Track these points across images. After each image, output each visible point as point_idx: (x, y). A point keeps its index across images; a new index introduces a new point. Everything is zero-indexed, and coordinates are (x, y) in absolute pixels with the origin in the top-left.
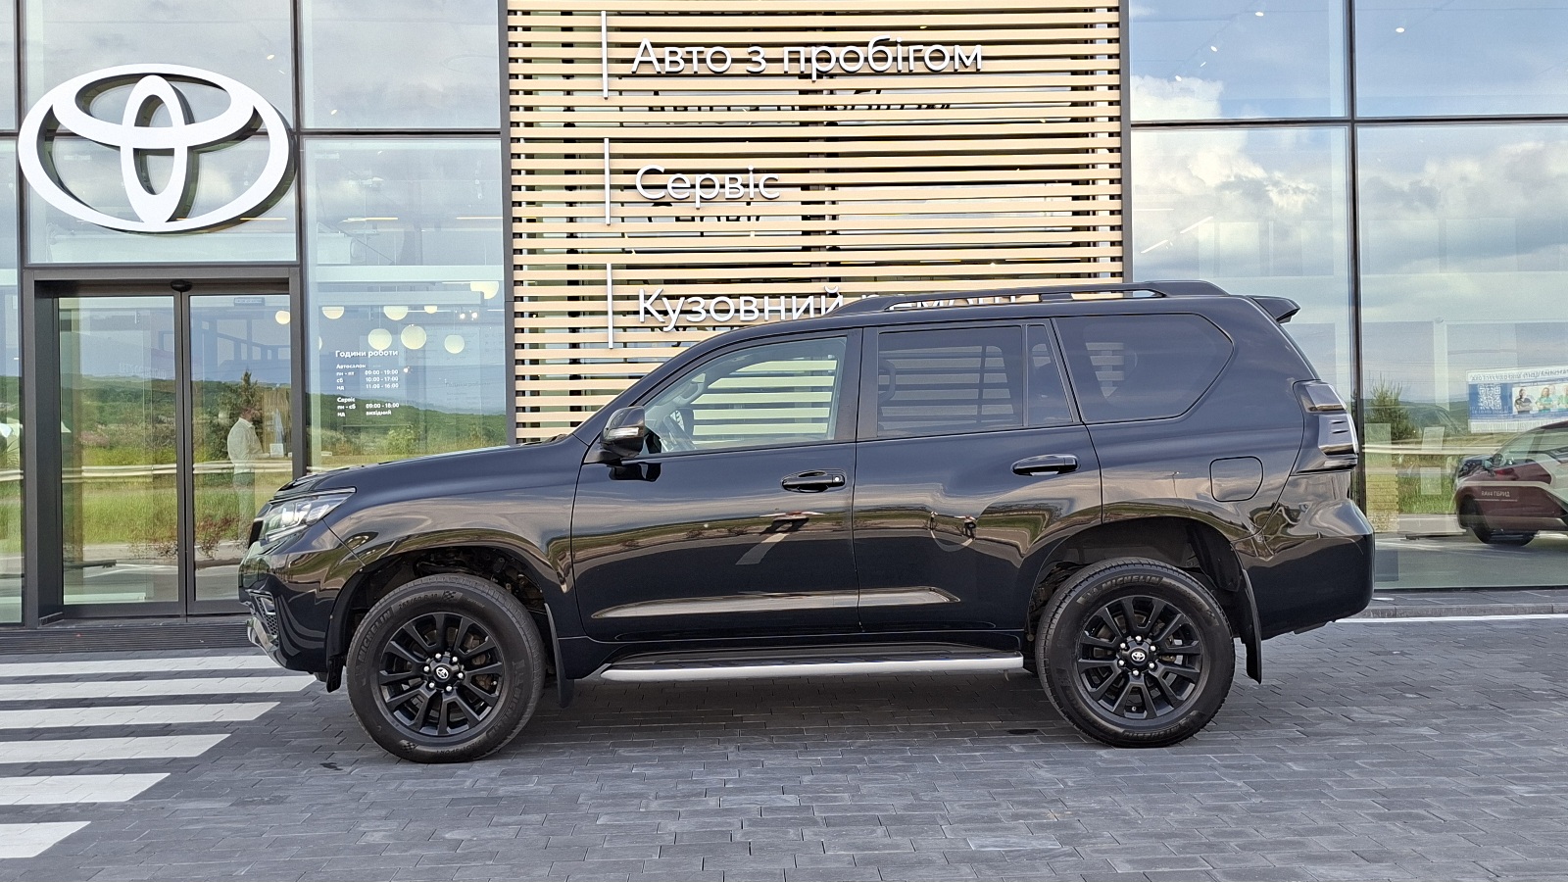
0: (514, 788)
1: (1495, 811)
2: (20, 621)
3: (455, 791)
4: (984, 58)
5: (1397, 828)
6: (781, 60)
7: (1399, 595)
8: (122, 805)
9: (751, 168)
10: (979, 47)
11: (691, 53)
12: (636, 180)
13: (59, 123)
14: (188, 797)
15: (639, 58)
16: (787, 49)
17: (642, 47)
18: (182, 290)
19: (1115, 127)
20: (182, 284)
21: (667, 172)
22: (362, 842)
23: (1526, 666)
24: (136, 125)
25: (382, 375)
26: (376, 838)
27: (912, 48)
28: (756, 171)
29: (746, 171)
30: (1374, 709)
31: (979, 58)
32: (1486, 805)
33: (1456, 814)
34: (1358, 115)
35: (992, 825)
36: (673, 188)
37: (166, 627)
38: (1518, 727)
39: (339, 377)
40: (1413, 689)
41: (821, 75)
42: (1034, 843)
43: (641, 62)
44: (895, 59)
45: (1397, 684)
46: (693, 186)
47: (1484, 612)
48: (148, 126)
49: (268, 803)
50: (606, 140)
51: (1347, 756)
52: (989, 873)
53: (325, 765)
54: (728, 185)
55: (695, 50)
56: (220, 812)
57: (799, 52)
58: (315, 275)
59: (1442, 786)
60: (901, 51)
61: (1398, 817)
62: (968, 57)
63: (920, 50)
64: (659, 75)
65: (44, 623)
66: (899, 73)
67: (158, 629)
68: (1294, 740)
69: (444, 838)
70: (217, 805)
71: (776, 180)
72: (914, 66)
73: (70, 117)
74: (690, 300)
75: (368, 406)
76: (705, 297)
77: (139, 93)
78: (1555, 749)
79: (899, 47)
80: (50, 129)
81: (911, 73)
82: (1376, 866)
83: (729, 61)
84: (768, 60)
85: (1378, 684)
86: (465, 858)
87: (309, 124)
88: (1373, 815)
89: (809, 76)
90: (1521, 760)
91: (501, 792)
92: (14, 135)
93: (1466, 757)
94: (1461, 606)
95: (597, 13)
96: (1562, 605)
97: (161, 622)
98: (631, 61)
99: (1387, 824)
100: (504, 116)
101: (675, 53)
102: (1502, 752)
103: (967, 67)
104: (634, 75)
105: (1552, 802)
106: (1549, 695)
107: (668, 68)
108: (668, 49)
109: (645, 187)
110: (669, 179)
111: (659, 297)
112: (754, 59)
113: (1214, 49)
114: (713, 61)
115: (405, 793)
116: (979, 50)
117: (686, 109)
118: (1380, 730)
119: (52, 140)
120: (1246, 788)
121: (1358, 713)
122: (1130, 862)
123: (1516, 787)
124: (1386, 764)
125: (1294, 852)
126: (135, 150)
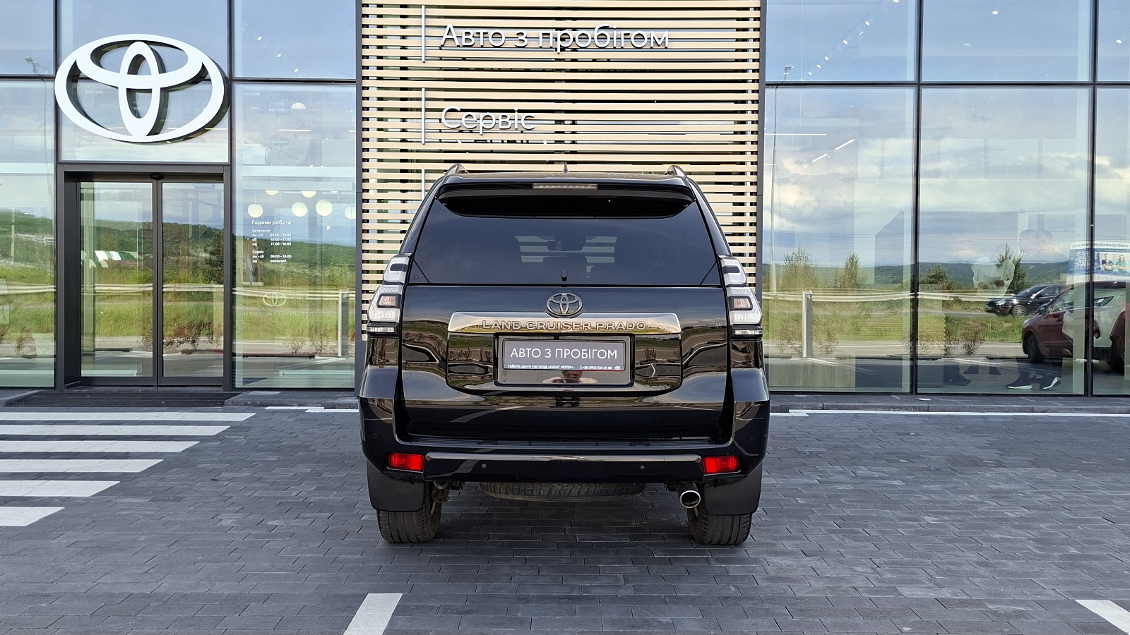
0: (321, 498)
1: (904, 531)
2: (53, 386)
3: (285, 498)
4: (670, 40)
5: (838, 538)
6: (537, 39)
7: (933, 397)
8: (86, 499)
9: (516, 109)
10: (666, 31)
11: (479, 33)
12: (442, 115)
13: (80, 72)
15: (446, 36)
16: (542, 31)
17: (448, 29)
18: (157, 179)
19: (756, 86)
20: (157, 175)
21: (462, 110)
22: (218, 525)
23: (992, 445)
24: (128, 73)
25: (281, 237)
26: (227, 522)
27: (623, 32)
28: (520, 111)
29: (513, 111)
30: (873, 468)
31: (667, 40)
32: (902, 527)
33: (880, 531)
34: (922, 81)
36: (466, 121)
37: (143, 392)
39: (254, 237)
40: (907, 457)
41: (563, 49)
43: (447, 39)
44: (612, 39)
45: (900, 453)
46: (478, 120)
47: (988, 410)
48: (136, 74)
49: (172, 501)
50: (423, 90)
51: (838, 496)
53: (213, 480)
54: (501, 120)
55: (482, 31)
56: (142, 505)
57: (549, 34)
58: (240, 173)
59: (883, 515)
60: (616, 34)
61: (842, 532)
63: (628, 34)
64: (459, 47)
65: (68, 387)
66: (614, 49)
67: (138, 393)
68: (811, 485)
69: (267, 524)
70: (141, 501)
71: (532, 117)
72: (624, 44)
73: (87, 68)
75: (272, 256)
77: (130, 53)
78: (971, 496)
79: (614, 31)
80: (75, 75)
82: (809, 558)
83: (504, 38)
84: (529, 39)
85: (888, 453)
86: (275, 536)
87: (238, 74)
88: (828, 530)
89: (556, 50)
90: (943, 502)
91: (312, 500)
92: (52, 78)
93: (911, 499)
94: (972, 406)
95: (420, 6)
96: (1041, 407)
97: (140, 389)
98: (441, 38)
99: (833, 535)
100: (359, 73)
101: (469, 33)
102: (936, 497)
103: (659, 45)
105: (946, 527)
106: (991, 463)
107: (464, 43)
108: (464, 30)
109: (448, 120)
110: (463, 115)
112: (520, 37)
113: (867, 23)
114: (494, 38)
115: (255, 497)
116: (666, 34)
118: (869, 481)
119: (77, 82)
121: (862, 471)
123: (929, 518)
124: (858, 501)
125: (765, 549)
126: (128, 89)
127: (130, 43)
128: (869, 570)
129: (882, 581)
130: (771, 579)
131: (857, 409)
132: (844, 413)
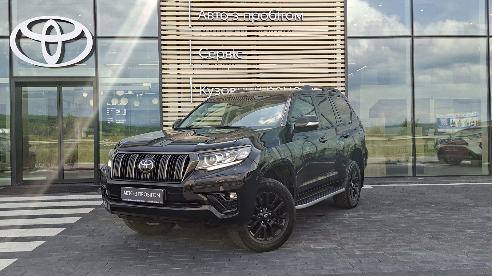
1: (463, 237)
2: (11, 185)
4: (304, 17)
5: (436, 241)
6: (243, 17)
7: (425, 178)
8: (54, 237)
9: (234, 49)
10: (302, 13)
11: (216, 14)
12: (199, 52)
13: (22, 34)
14: (74, 234)
16: (245, 13)
17: (201, 12)
18: (59, 85)
19: (343, 38)
20: (60, 83)
21: (209, 50)
23: (465, 197)
24: (46, 34)
25: (121, 111)
26: (134, 245)
27: (282, 13)
28: (235, 50)
29: (232, 50)
30: (423, 209)
31: (302, 17)
32: (461, 235)
33: (452, 237)
34: (414, 35)
35: (317, 241)
36: (211, 55)
37: (55, 187)
38: (466, 214)
39: (108, 111)
41: (255, 21)
42: (330, 246)
43: (201, 17)
44: (277, 17)
45: (429, 202)
46: (216, 55)
48: (49, 35)
49: (98, 236)
50: (190, 40)
51: (418, 222)
52: (318, 254)
54: (227, 54)
55: (217, 13)
56: (85, 238)
57: (248, 14)
58: (100, 81)
59: (447, 230)
60: (279, 14)
61: (435, 239)
62: (299, 16)
63: (285, 14)
64: (206, 21)
65: (18, 185)
66: (278, 21)
68: (401, 218)
69: (154, 245)
70: (83, 236)
71: (241, 53)
72: (283, 19)
73: (26, 32)
74: (215, 89)
75: (117, 120)
76: (220, 88)
77: (47, 25)
78: (478, 220)
79: (278, 13)
80: (19, 35)
81: (282, 21)
82: (432, 251)
83: (227, 17)
84: (239, 17)
85: (423, 203)
87: (99, 34)
88: (428, 238)
89: (251, 21)
90: (468, 223)
92: (8, 37)
93: (453, 222)
95: (188, 2)
96: (474, 180)
97: (54, 185)
98: (198, 16)
99: (433, 240)
100: (159, 33)
101: (211, 14)
102: (462, 221)
103: (299, 19)
104: (199, 21)
105: (480, 234)
106: (473, 205)
107: (209, 19)
108: (209, 13)
109: (202, 55)
110: (209, 52)
111: (206, 88)
112: (235, 16)
113: (366, 16)
114: (223, 17)
116: (302, 14)
117: (212, 31)
118: (426, 215)
119: (20, 39)
120: (389, 231)
121: (418, 210)
122: (359, 251)
123: (468, 230)
124: (430, 224)
125: (407, 248)
126: (46, 42)
127: (46, 20)
128: (464, 256)
129: (475, 260)
130: (422, 262)
131: (393, 184)
132: (388, 186)
